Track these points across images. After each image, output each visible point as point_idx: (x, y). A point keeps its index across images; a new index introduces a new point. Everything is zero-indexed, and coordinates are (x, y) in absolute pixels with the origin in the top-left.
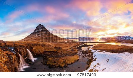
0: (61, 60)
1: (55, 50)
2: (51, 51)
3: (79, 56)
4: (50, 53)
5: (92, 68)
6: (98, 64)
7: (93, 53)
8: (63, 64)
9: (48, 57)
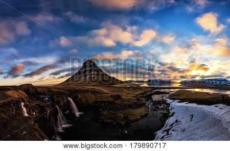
0: (121, 115)
1: (111, 99)
2: (106, 100)
3: (148, 108)
4: (103, 104)
5: (168, 128)
6: (177, 121)
7: (169, 104)
8: (123, 120)
9: (101, 109)
